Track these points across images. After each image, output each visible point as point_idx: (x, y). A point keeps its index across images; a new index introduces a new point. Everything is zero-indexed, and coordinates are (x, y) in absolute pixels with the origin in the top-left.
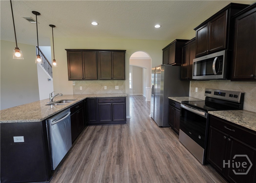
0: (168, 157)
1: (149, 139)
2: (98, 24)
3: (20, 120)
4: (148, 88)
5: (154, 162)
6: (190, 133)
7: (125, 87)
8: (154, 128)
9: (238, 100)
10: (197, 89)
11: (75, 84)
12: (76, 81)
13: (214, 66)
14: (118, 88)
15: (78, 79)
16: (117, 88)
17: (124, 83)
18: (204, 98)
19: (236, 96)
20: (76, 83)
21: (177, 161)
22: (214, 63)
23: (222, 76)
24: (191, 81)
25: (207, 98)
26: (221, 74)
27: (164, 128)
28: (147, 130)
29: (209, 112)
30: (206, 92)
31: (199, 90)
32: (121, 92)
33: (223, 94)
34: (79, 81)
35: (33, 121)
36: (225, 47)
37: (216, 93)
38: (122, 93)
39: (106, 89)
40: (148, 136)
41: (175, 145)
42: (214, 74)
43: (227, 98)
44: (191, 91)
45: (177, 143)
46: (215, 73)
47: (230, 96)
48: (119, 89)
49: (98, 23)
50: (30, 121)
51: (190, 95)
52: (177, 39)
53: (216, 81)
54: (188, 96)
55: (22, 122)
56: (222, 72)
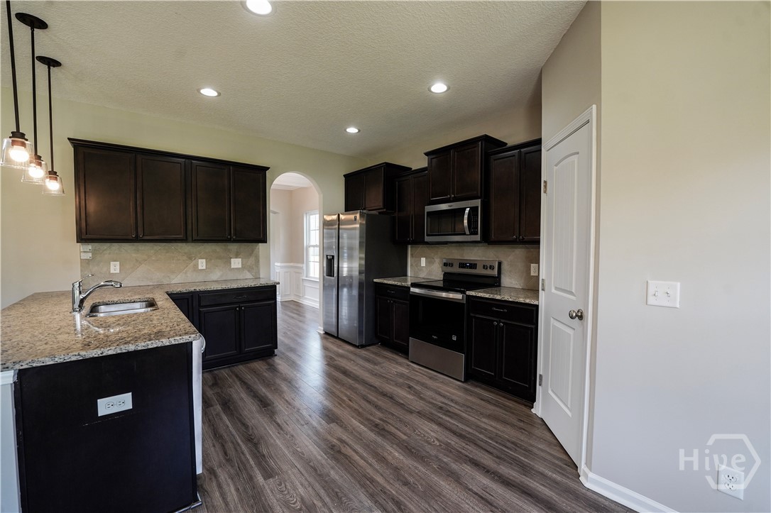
0: (410, 387)
1: (354, 371)
2: (219, 94)
3: (143, 344)
4: (283, 264)
5: (394, 400)
6: (435, 337)
7: (258, 261)
8: (348, 351)
9: (495, 272)
10: (423, 260)
11: (90, 255)
12: (97, 245)
13: (466, 221)
14: (240, 264)
15: (119, 237)
16: (236, 263)
17: (254, 252)
18: (440, 277)
19: (492, 268)
20: (94, 252)
21: (427, 387)
22: (466, 216)
23: (478, 238)
24: (410, 246)
25: (446, 274)
26: (477, 234)
27: (368, 348)
28: (336, 358)
29: (469, 293)
30: (445, 264)
31: (429, 263)
32: (249, 275)
33: (473, 266)
34: (108, 244)
35: (182, 342)
36: (479, 195)
37: (462, 265)
38: (252, 277)
39: (204, 268)
40: (347, 368)
41: (408, 369)
42: (465, 234)
43: (479, 271)
44: (411, 265)
45: (408, 365)
46: (467, 232)
47: (485, 267)
48: (244, 267)
49: (217, 92)
50: (173, 343)
51: (409, 273)
52: (386, 163)
53: (458, 244)
54: (406, 275)
55: (150, 347)
56: (477, 232)
